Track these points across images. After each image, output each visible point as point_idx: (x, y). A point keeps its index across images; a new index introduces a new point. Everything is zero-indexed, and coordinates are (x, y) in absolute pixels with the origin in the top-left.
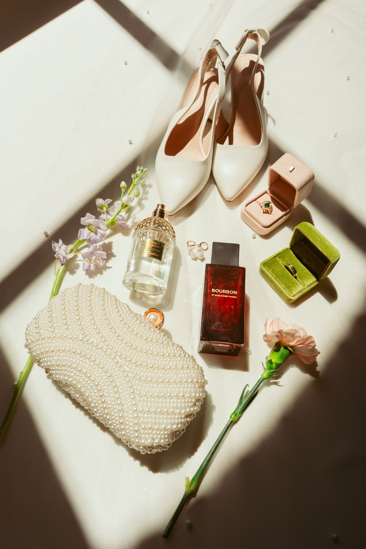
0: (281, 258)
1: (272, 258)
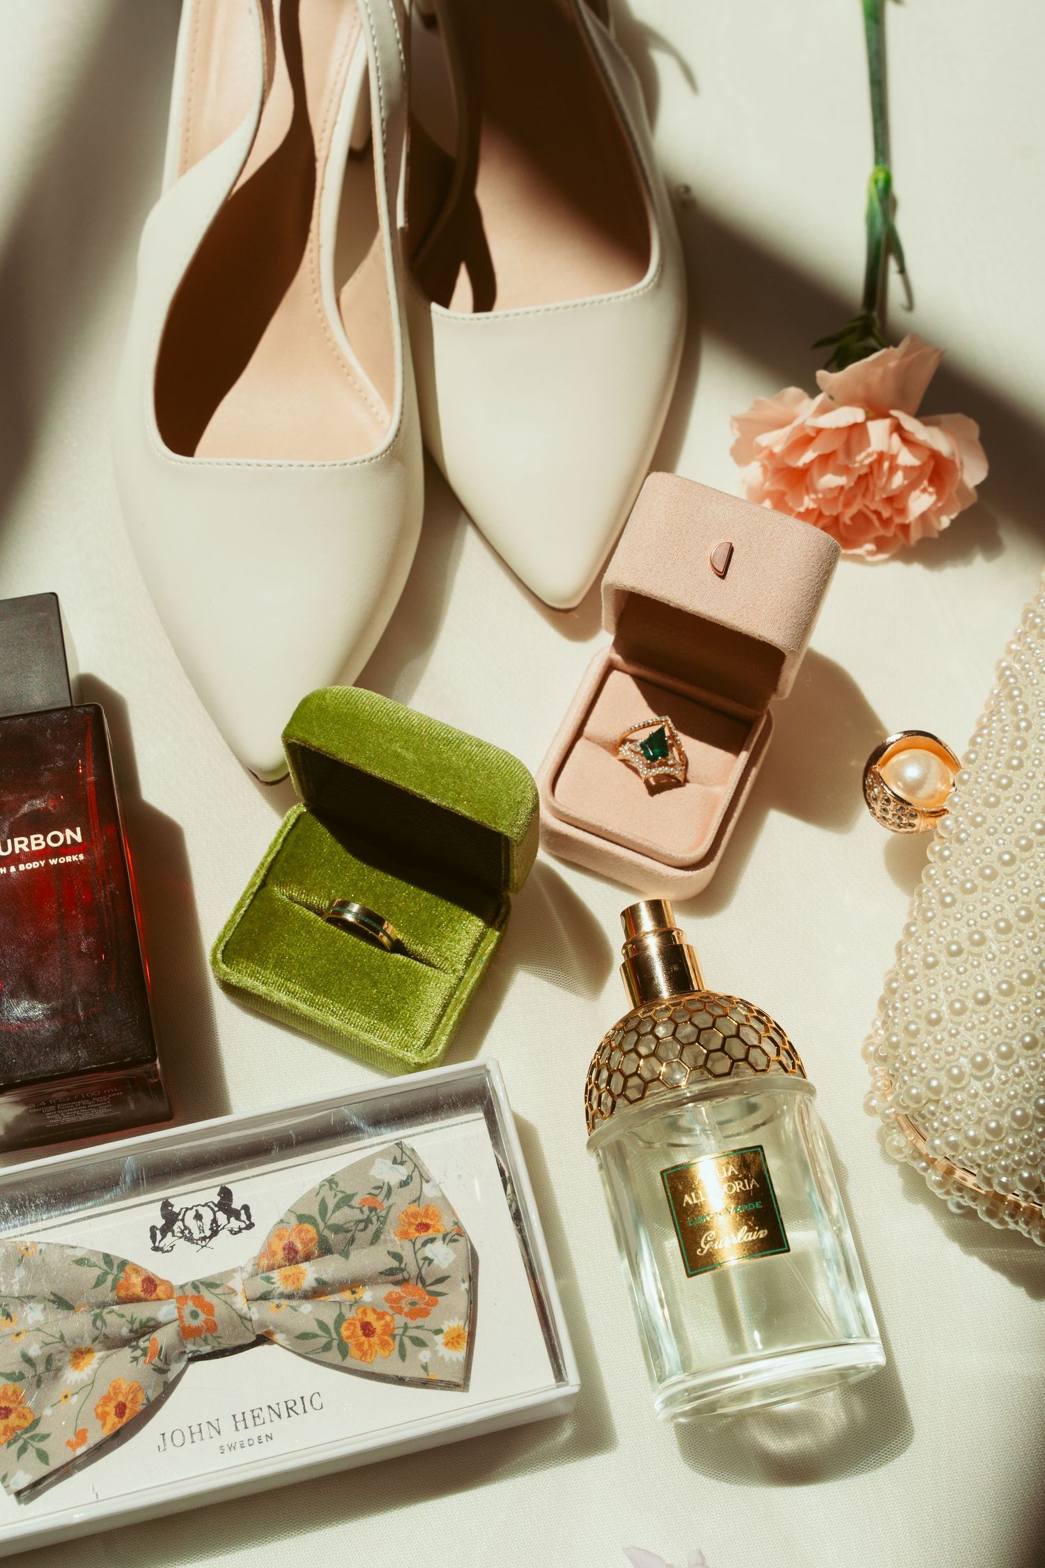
0: (291, 882)
1: (248, 901)
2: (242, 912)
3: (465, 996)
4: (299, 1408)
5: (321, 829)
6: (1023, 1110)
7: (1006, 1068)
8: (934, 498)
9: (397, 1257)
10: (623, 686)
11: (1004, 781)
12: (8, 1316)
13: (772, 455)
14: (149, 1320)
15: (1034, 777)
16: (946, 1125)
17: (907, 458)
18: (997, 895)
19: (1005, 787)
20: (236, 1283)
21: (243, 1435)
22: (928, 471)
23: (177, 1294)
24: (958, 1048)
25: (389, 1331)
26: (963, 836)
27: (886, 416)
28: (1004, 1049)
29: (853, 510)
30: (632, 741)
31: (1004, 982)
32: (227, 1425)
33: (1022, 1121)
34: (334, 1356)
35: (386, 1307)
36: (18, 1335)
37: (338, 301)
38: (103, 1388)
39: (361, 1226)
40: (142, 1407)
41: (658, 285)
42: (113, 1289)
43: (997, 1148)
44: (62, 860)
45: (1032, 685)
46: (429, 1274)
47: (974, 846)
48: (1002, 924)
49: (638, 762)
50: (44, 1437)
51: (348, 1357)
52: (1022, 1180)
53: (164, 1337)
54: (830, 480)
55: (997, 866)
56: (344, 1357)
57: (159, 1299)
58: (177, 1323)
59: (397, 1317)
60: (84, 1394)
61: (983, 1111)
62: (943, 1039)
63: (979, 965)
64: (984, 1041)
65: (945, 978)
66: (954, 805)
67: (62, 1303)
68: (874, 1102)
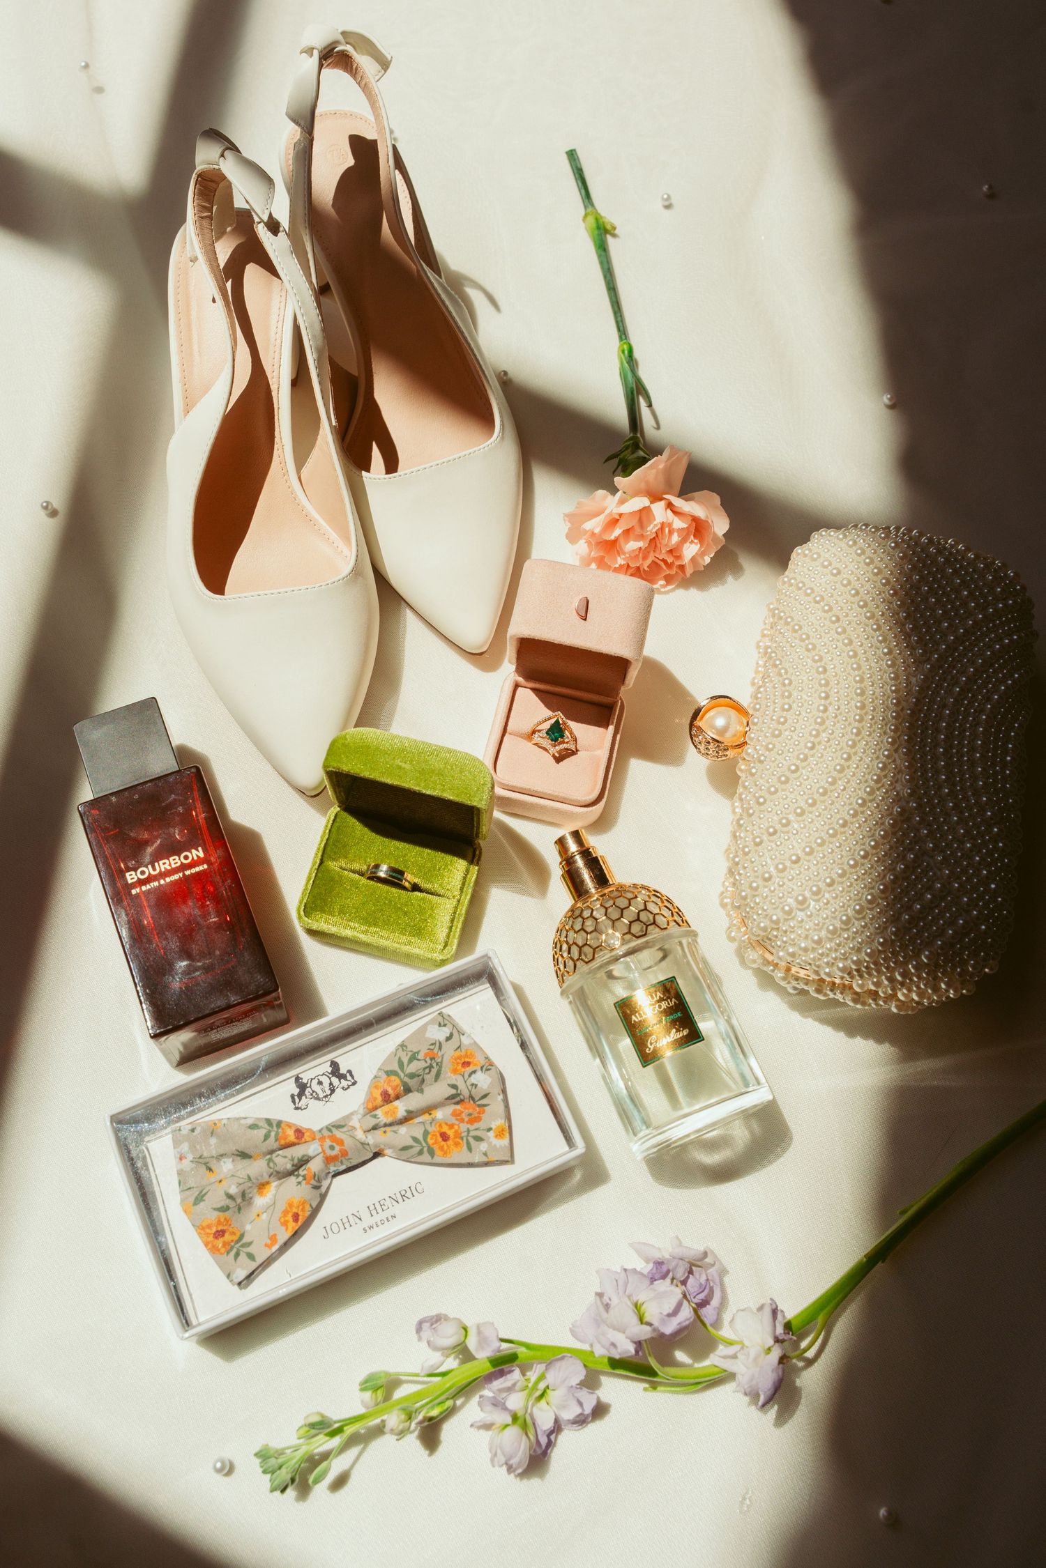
0: (339, 857)
1: (314, 875)
2: (311, 882)
3: (464, 912)
4: (409, 1194)
5: (352, 821)
6: (833, 925)
7: (817, 901)
8: (699, 546)
9: (454, 1087)
10: (527, 697)
11: (782, 720)
12: (210, 1170)
13: (593, 534)
14: (303, 1156)
15: (800, 714)
16: (785, 942)
17: (678, 524)
18: (791, 792)
19: (783, 723)
20: (355, 1122)
21: (377, 1218)
22: (693, 530)
23: (318, 1136)
24: (786, 893)
25: (458, 1135)
26: (762, 758)
27: (661, 499)
28: (814, 889)
29: (648, 562)
30: (539, 731)
31: (807, 847)
32: (365, 1214)
33: (834, 932)
34: (426, 1157)
35: (453, 1120)
36: (220, 1181)
37: (300, 478)
38: (281, 1206)
39: (427, 1071)
40: (309, 1213)
41: (503, 438)
42: (276, 1140)
43: (820, 951)
44: (193, 871)
45: (787, 656)
46: (477, 1094)
47: (771, 764)
48: (799, 811)
49: (547, 743)
50: (249, 1244)
51: (435, 1157)
52: (839, 969)
53: (315, 1166)
54: (633, 545)
55: (788, 774)
56: (432, 1157)
57: (306, 1142)
58: (322, 1155)
59: (461, 1125)
60: (270, 1211)
61: (808, 930)
62: (775, 889)
63: (789, 838)
64: (801, 886)
65: (769, 851)
66: (752, 739)
67: (244, 1155)
68: (733, 934)
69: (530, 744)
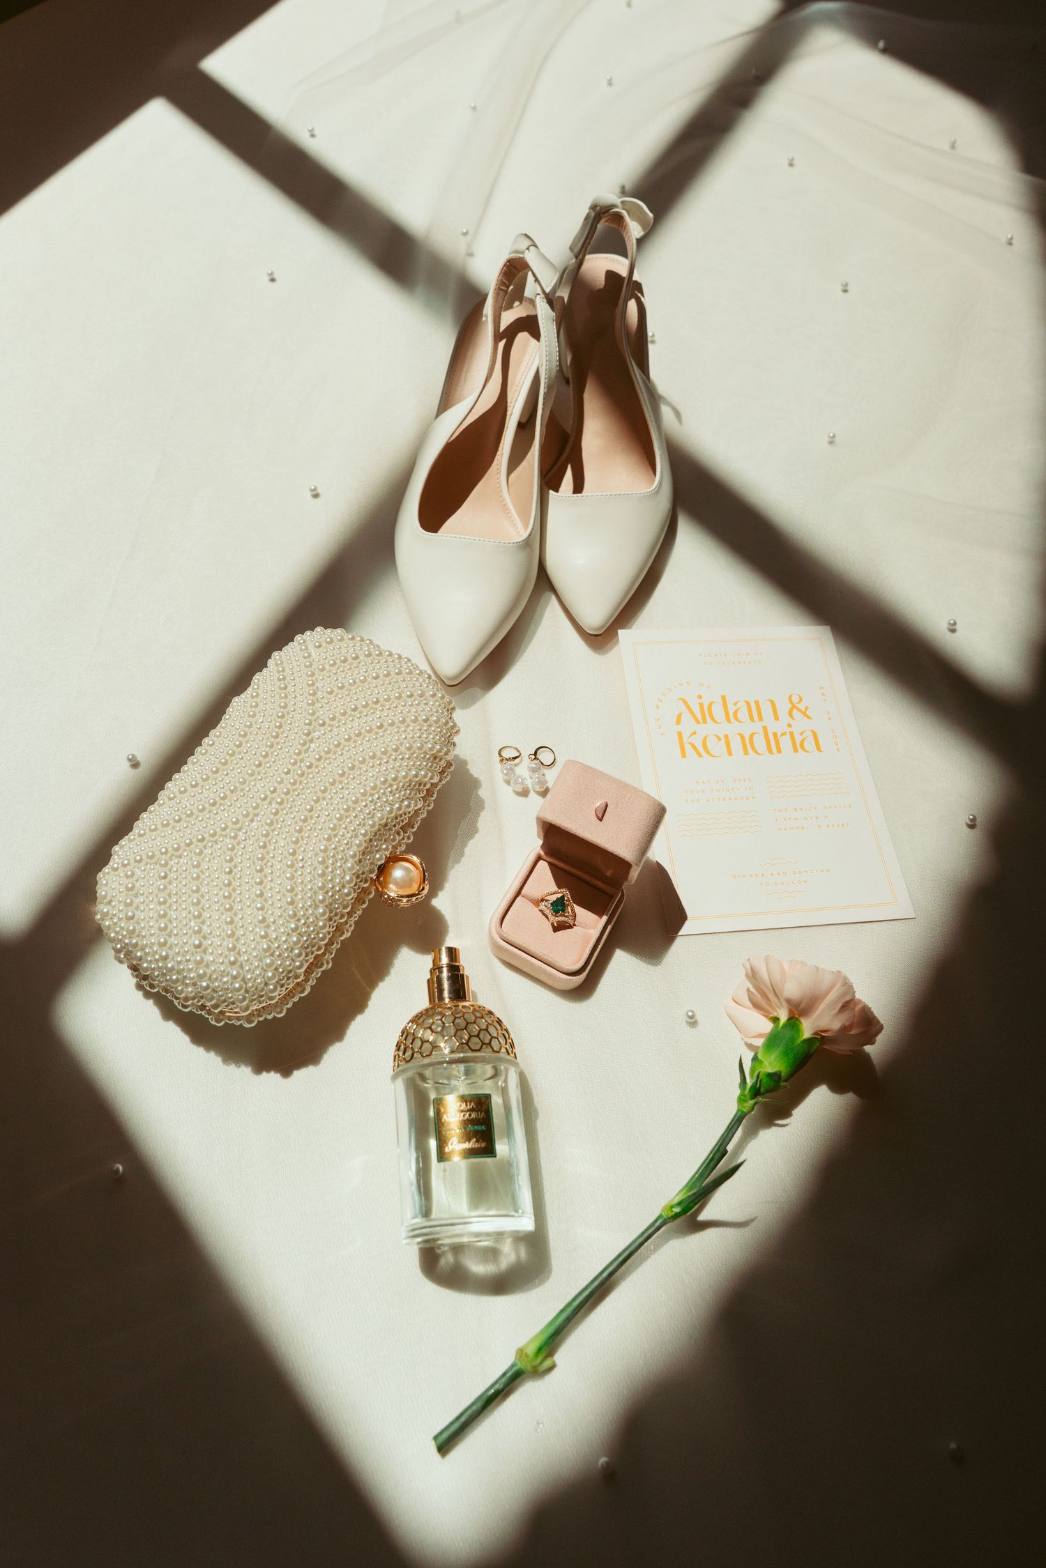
10: (544, 870)
30: (547, 901)
49: (549, 913)
69: (537, 909)
